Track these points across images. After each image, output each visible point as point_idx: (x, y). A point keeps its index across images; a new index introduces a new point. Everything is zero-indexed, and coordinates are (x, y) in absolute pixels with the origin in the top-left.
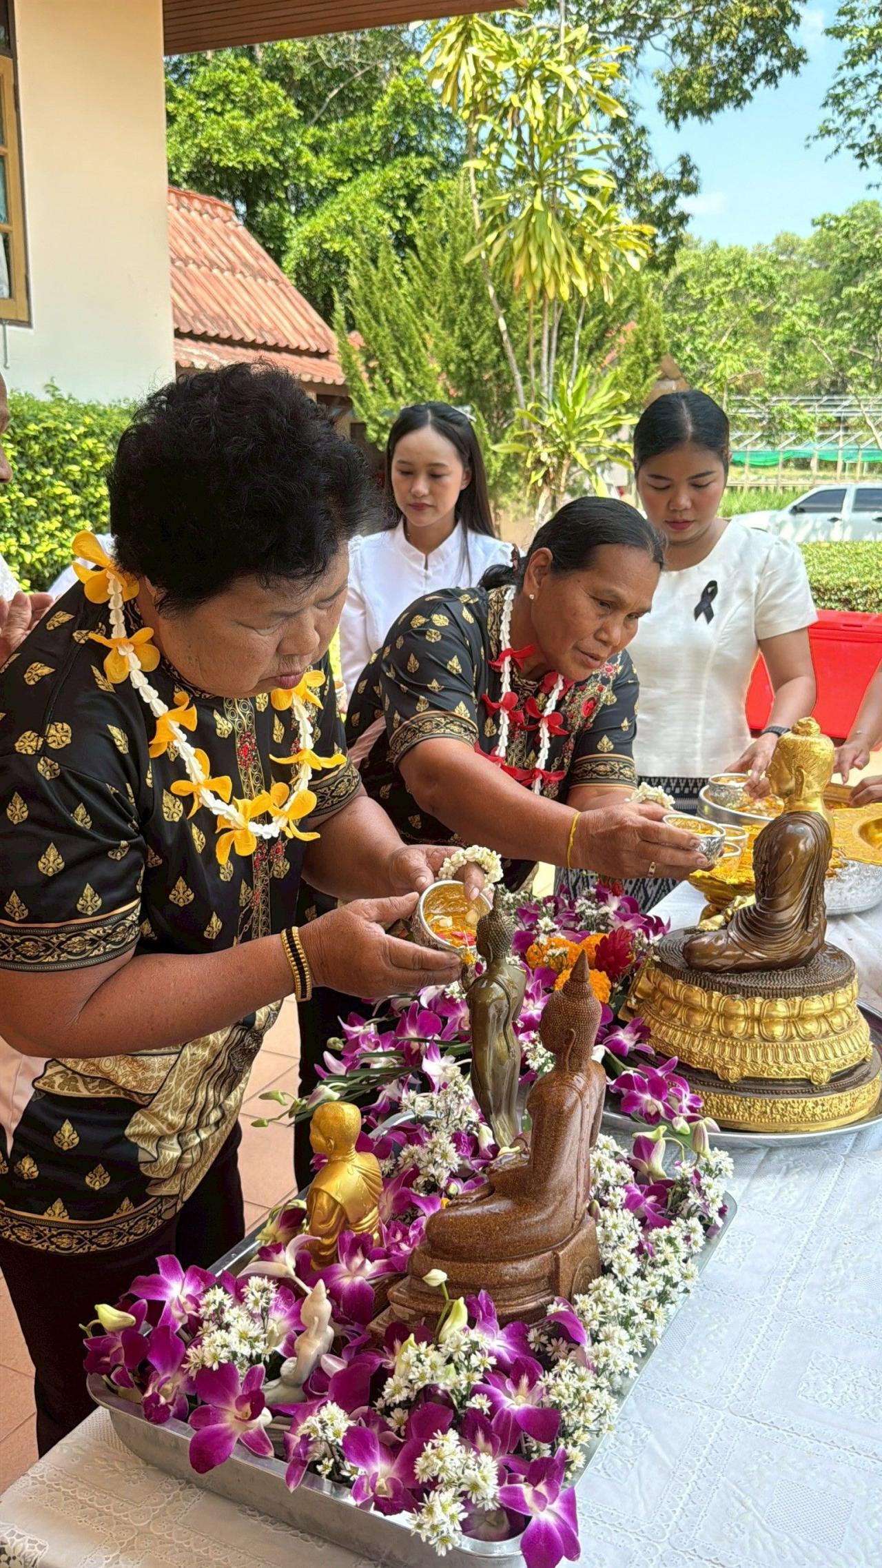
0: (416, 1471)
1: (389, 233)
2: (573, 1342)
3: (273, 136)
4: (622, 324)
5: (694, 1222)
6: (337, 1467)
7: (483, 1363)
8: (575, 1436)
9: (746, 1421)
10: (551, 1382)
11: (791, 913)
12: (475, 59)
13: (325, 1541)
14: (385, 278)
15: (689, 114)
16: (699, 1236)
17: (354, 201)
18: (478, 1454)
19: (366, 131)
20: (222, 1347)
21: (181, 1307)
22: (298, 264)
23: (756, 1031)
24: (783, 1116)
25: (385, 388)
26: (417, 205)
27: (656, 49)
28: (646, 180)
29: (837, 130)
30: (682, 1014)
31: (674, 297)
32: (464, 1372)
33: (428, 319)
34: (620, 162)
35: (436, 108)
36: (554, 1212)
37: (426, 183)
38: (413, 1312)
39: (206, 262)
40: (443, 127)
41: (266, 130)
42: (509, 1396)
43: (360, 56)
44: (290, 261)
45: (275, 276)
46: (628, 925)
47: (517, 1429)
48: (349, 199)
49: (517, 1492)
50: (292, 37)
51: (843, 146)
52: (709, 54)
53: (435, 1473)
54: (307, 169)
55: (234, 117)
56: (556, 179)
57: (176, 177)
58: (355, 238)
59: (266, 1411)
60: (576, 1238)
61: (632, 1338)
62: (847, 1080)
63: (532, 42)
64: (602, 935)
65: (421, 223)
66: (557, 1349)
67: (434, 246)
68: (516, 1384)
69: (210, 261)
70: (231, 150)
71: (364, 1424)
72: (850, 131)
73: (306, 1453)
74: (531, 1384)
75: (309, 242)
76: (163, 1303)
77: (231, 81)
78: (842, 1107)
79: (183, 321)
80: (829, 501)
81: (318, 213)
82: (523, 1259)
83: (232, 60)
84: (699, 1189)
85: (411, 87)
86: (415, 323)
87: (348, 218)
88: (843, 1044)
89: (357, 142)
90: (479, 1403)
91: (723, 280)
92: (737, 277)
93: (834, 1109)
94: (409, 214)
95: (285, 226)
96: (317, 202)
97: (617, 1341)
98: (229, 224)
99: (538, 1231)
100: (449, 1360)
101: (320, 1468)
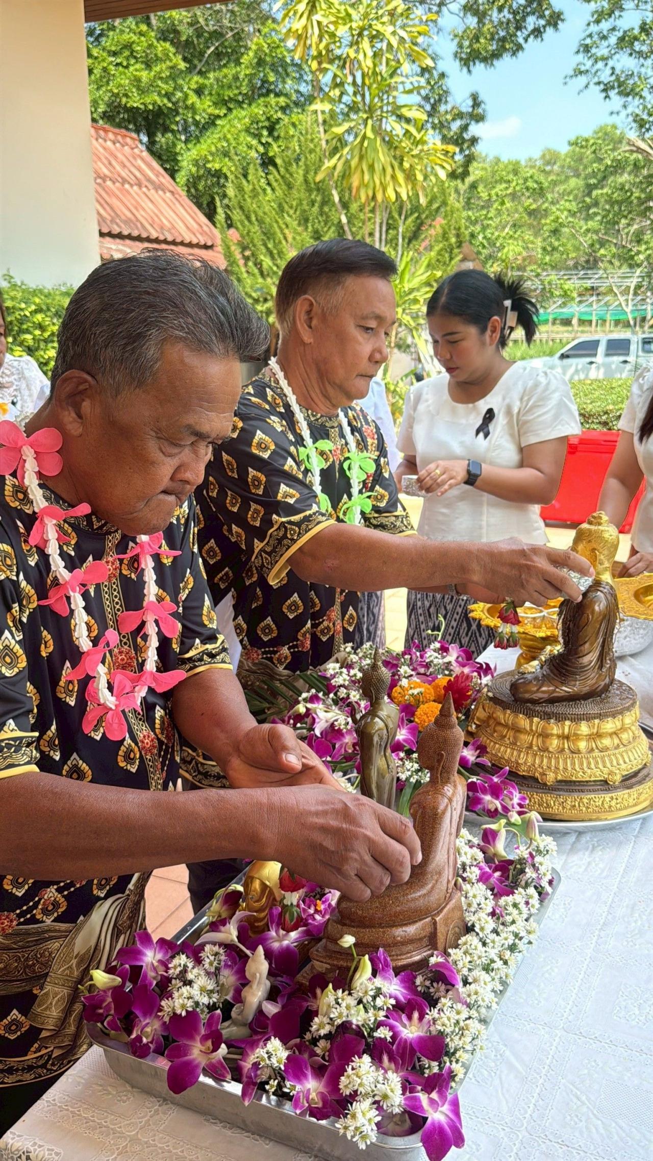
0: (341, 1087)
1: (256, 155)
2: (449, 984)
3: (167, 83)
4: (433, 220)
5: (531, 891)
6: (280, 1086)
7: (385, 1003)
8: (457, 1055)
9: (576, 1037)
10: (436, 1016)
11: (590, 658)
12: (319, 23)
13: (271, 1140)
14: (254, 189)
15: (477, 62)
16: (535, 900)
17: (229, 131)
18: (386, 1072)
19: (236, 78)
20: (188, 998)
21: (155, 969)
22: (188, 180)
23: (566, 746)
24: (588, 808)
25: (256, 271)
26: (276, 134)
27: (452, 13)
28: (446, 112)
29: (587, 71)
30: (511, 734)
31: (469, 199)
32: (371, 1011)
33: (288, 219)
34: (426, 98)
35: (288, 60)
36: (432, 888)
37: (282, 116)
38: (329, 967)
39: (120, 179)
40: (294, 75)
41: (161, 78)
42: (405, 1026)
43: (230, 22)
44: (182, 177)
45: (171, 188)
46: (466, 670)
47: (413, 1051)
48: (225, 130)
49: (417, 1099)
50: (179, 8)
51: (591, 83)
52: (491, 16)
53: (355, 1088)
54: (192, 108)
55: (137, 69)
56: (382, 112)
57: (95, 116)
58: (230, 159)
59: (223, 1046)
60: (448, 907)
61: (493, 979)
62: (634, 780)
63: (362, 9)
64: (448, 678)
65: (279, 147)
66: (438, 990)
67: (291, 164)
68: (410, 1018)
69: (122, 178)
70: (135, 95)
71: (297, 1052)
72: (597, 72)
73: (256, 1076)
74: (421, 1018)
75: (196, 163)
76: (142, 966)
77: (133, 42)
78: (631, 800)
79: (103, 224)
80: (587, 349)
81: (202, 141)
82: (410, 924)
83: (133, 26)
84: (534, 866)
85: (269, 45)
86: (277, 222)
87: (225, 144)
88: (630, 753)
89: (230, 87)
90: (383, 1033)
91: (504, 185)
92: (514, 183)
93: (625, 802)
94: (270, 140)
95: (177, 151)
96: (201, 132)
97: (482, 983)
98: (136, 151)
99: (421, 903)
100: (360, 1002)
101: (267, 1087)
